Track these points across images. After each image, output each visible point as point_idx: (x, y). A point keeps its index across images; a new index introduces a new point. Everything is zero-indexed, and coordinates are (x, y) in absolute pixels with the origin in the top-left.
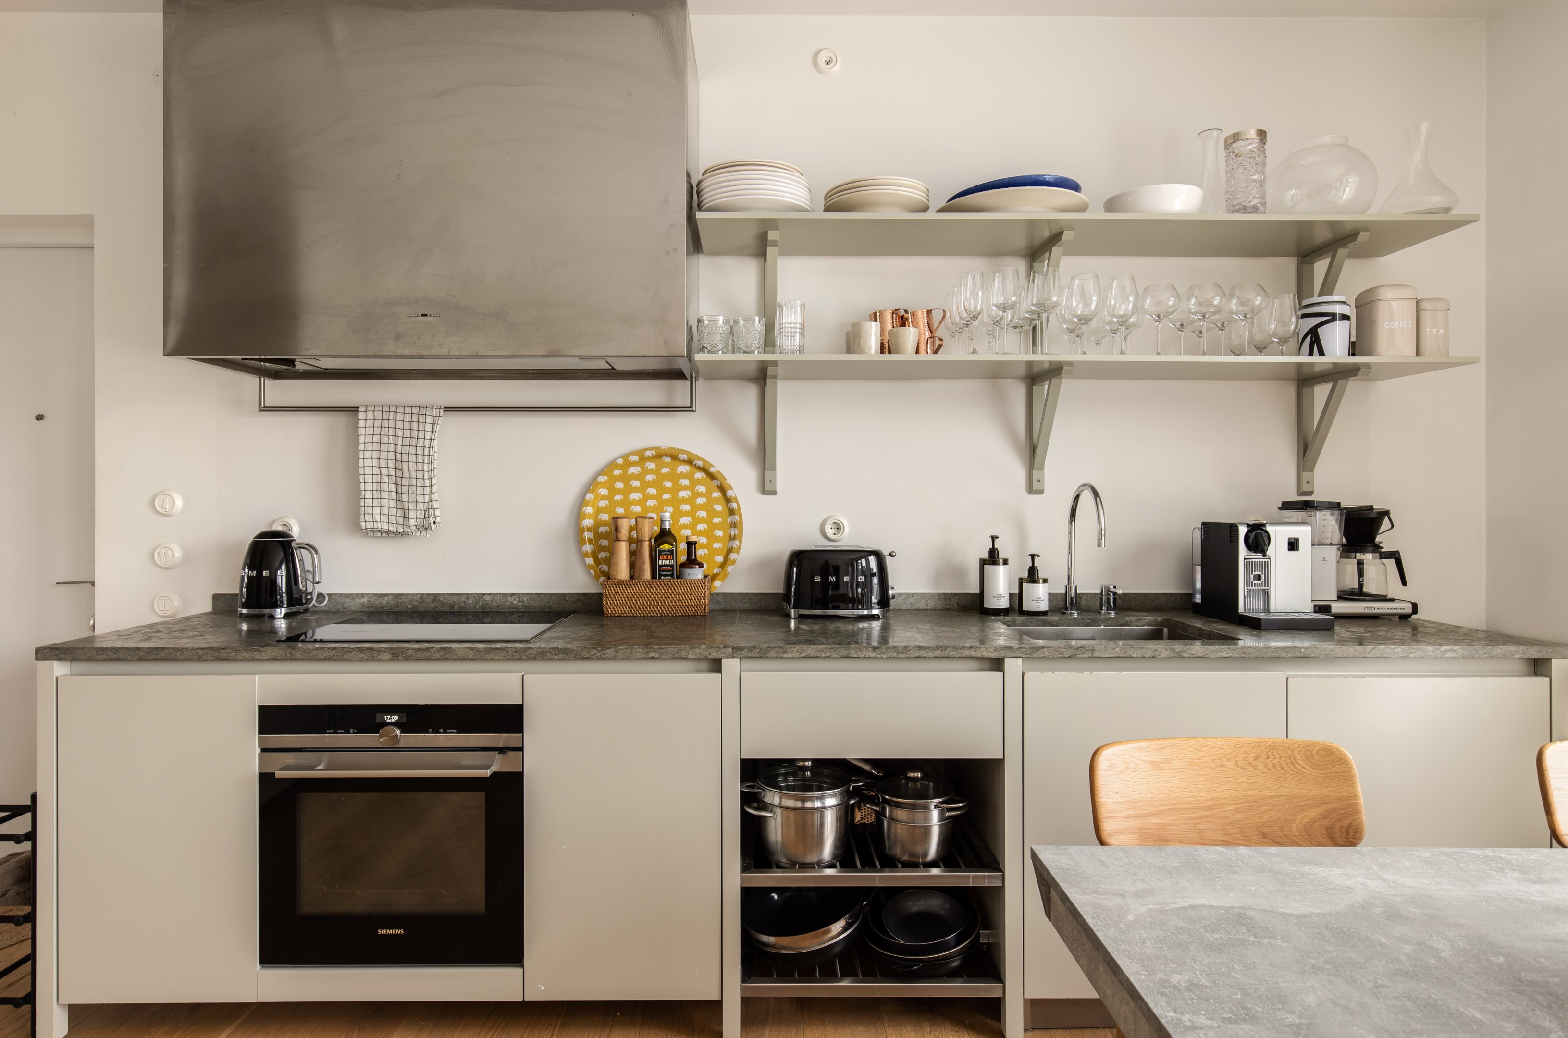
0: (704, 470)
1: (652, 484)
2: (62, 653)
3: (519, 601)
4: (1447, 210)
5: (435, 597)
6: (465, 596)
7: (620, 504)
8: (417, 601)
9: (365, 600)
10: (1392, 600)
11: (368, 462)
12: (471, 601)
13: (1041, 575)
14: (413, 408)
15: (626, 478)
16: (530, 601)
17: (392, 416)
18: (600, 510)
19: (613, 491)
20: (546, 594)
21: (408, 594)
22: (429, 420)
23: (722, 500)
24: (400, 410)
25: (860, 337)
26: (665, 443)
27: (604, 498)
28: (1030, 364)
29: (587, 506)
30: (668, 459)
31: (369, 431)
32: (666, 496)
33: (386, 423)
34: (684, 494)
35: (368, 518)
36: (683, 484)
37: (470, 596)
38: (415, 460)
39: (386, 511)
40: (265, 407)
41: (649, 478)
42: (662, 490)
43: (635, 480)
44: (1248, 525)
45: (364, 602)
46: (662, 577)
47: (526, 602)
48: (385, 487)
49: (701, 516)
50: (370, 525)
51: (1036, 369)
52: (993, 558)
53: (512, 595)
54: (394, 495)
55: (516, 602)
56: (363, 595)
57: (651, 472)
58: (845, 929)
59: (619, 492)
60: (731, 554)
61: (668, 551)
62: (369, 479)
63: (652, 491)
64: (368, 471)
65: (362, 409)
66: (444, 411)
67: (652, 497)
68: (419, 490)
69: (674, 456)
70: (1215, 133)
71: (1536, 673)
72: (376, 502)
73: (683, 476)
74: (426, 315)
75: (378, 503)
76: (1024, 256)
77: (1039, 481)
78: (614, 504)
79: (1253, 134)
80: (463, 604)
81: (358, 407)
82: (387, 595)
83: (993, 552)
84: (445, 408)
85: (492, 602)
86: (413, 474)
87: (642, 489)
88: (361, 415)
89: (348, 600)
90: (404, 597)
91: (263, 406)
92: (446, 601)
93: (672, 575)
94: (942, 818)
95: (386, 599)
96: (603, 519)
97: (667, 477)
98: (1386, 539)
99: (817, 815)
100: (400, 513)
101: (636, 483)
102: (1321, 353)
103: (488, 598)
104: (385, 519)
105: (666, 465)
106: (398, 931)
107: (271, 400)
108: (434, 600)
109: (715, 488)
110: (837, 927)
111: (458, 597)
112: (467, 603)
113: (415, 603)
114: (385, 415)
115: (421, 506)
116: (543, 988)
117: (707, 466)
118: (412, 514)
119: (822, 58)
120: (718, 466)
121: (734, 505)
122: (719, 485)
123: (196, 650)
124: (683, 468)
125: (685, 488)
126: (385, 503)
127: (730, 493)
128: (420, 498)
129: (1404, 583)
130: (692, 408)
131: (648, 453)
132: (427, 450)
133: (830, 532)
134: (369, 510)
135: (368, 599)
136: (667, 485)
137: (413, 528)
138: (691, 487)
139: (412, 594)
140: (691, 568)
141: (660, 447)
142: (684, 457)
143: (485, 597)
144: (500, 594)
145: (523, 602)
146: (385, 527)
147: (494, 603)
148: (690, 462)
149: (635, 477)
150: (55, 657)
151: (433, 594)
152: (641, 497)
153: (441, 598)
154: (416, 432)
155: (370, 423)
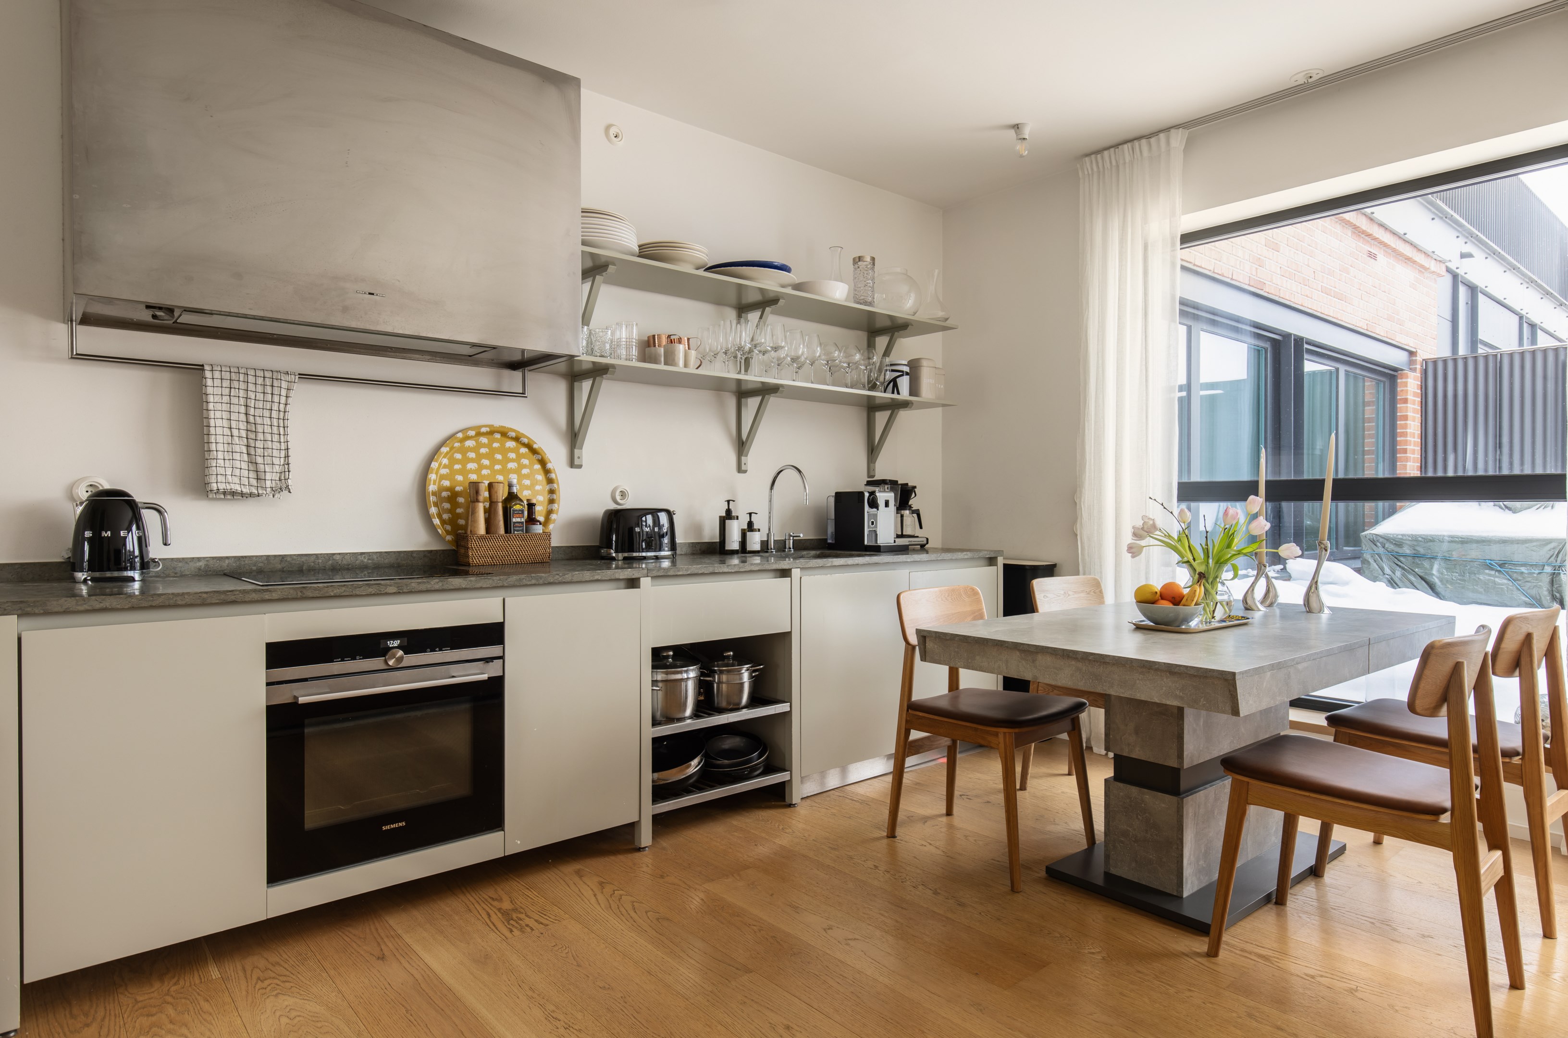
0: (529, 446)
1: (485, 456)
3: (368, 559)
4: (947, 319)
5: (283, 557)
6: (315, 556)
7: (460, 472)
8: (262, 562)
9: (202, 564)
10: (917, 537)
11: (219, 423)
12: (320, 561)
13: (755, 527)
14: (266, 372)
15: (464, 451)
16: (379, 559)
17: (242, 377)
18: (443, 477)
19: (453, 461)
20: (394, 552)
21: (253, 556)
22: (284, 385)
23: (541, 472)
24: (251, 372)
25: (675, 355)
26: (498, 422)
27: (445, 467)
28: (739, 382)
29: (432, 473)
30: (498, 436)
31: (218, 391)
32: (497, 467)
33: (235, 384)
34: (511, 465)
35: (220, 478)
36: (511, 457)
37: (319, 556)
38: (269, 424)
39: (237, 472)
40: (77, 354)
41: (483, 451)
42: (494, 462)
43: (471, 452)
44: (869, 492)
45: (201, 566)
46: (516, 532)
47: (376, 559)
48: (237, 448)
49: (526, 484)
50: (222, 487)
51: (744, 387)
52: (729, 515)
53: (362, 554)
54: (245, 457)
55: (366, 560)
56: (199, 559)
57: (484, 446)
58: (699, 764)
59: (458, 462)
60: (552, 515)
61: (520, 510)
62: (220, 439)
63: (486, 462)
64: (219, 431)
65: (207, 367)
66: (299, 377)
67: (486, 467)
68: (276, 453)
69: (504, 433)
70: (840, 249)
71: (990, 565)
72: (227, 463)
73: (511, 450)
74: (373, 294)
75: (230, 465)
76: (735, 308)
77: (745, 464)
78: (453, 472)
79: (868, 259)
80: (313, 564)
81: (203, 366)
82: (227, 558)
83: (729, 511)
84: (299, 374)
85: (342, 560)
86: (269, 437)
87: (477, 460)
88: (208, 374)
89: (180, 564)
90: (247, 559)
91: (75, 353)
92: (294, 562)
93: (522, 530)
94: (751, 677)
95: (227, 561)
96: (445, 485)
97: (497, 451)
98: (914, 502)
99: (683, 684)
100: (252, 475)
101: (472, 455)
102: (898, 393)
103: (338, 557)
104: (237, 480)
105: (497, 441)
106: (400, 824)
107: (82, 347)
108: (281, 561)
109: (536, 461)
110: (695, 762)
111: (307, 558)
112: (317, 563)
113: (261, 565)
114: (234, 376)
115: (277, 468)
116: (519, 842)
117: (531, 443)
118: (268, 476)
119: (613, 131)
120: (539, 443)
121: (553, 476)
122: (540, 459)
123: (200, 595)
124: (511, 444)
125: (512, 460)
126: (237, 464)
127: (549, 466)
128: (276, 461)
129: (921, 527)
130: (525, 394)
131: (484, 430)
132: (282, 414)
133: (618, 498)
134: (221, 471)
135: (206, 563)
136: (498, 458)
137: (269, 490)
138: (517, 460)
139: (257, 556)
140: (534, 524)
141: (493, 425)
142: (513, 434)
143: (334, 557)
144: (350, 553)
145: (373, 560)
146: (237, 488)
147: (345, 562)
148: (517, 439)
149: (470, 449)
151: (280, 555)
152: (477, 466)
153: (289, 559)
154: (270, 396)
155: (217, 382)
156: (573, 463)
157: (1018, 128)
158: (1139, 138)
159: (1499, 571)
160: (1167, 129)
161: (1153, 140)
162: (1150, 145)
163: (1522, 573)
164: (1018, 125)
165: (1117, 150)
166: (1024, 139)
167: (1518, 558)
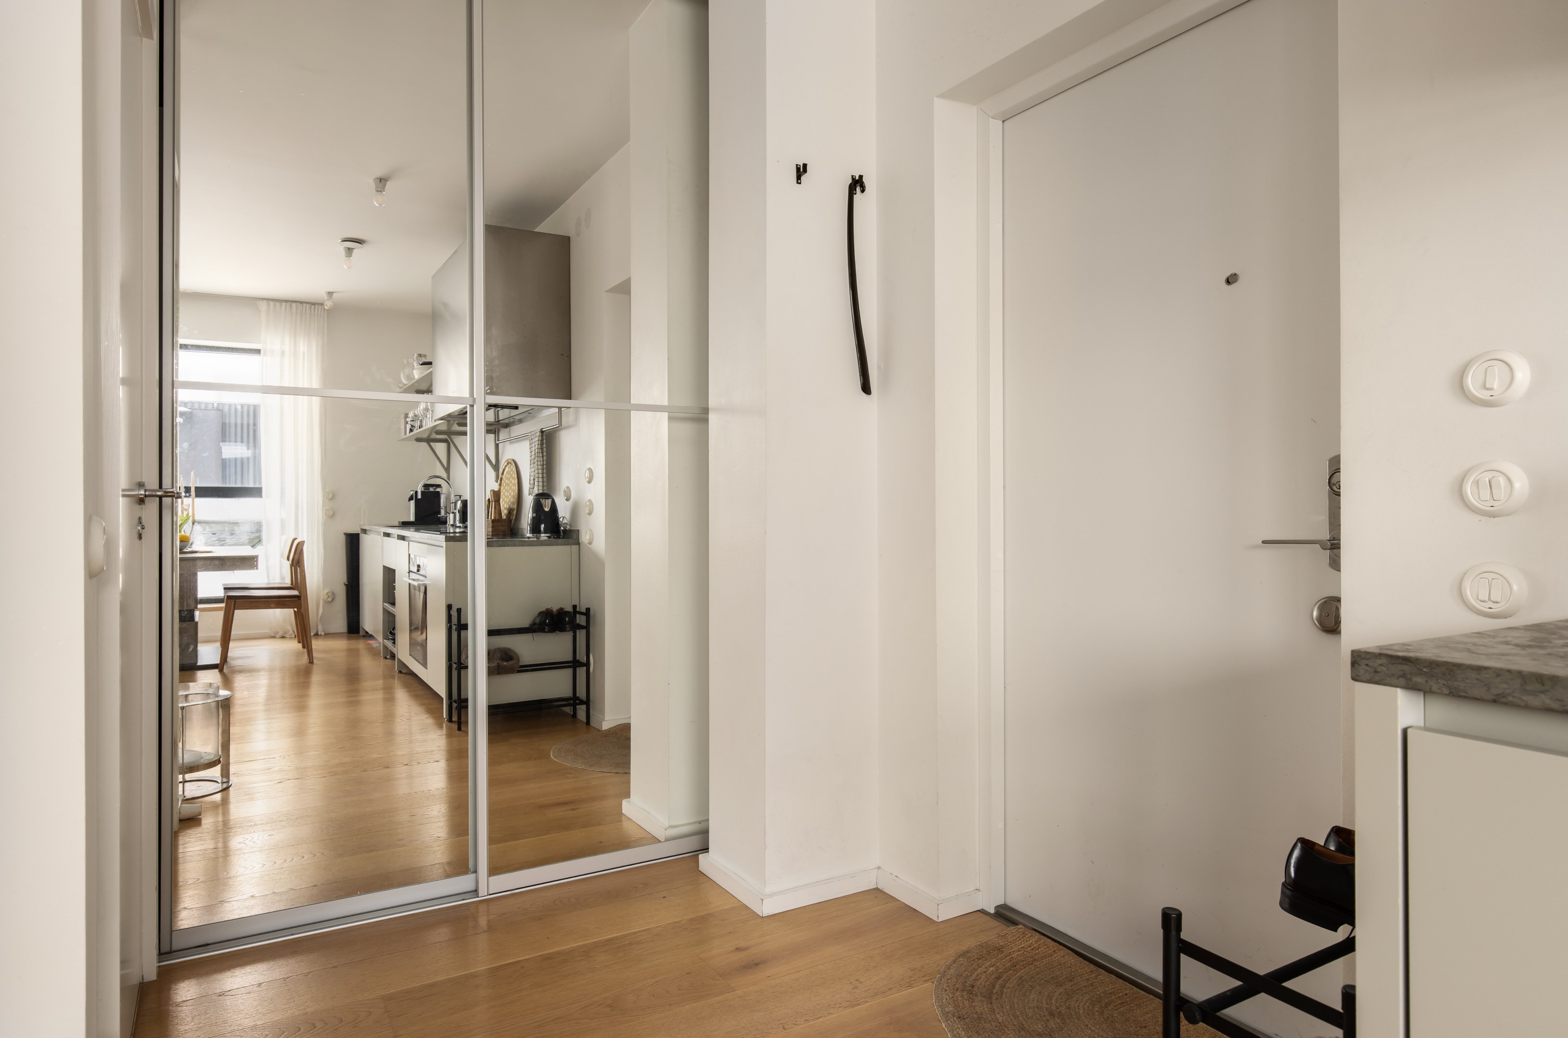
2: (1420, 673)
150: (1402, 681)
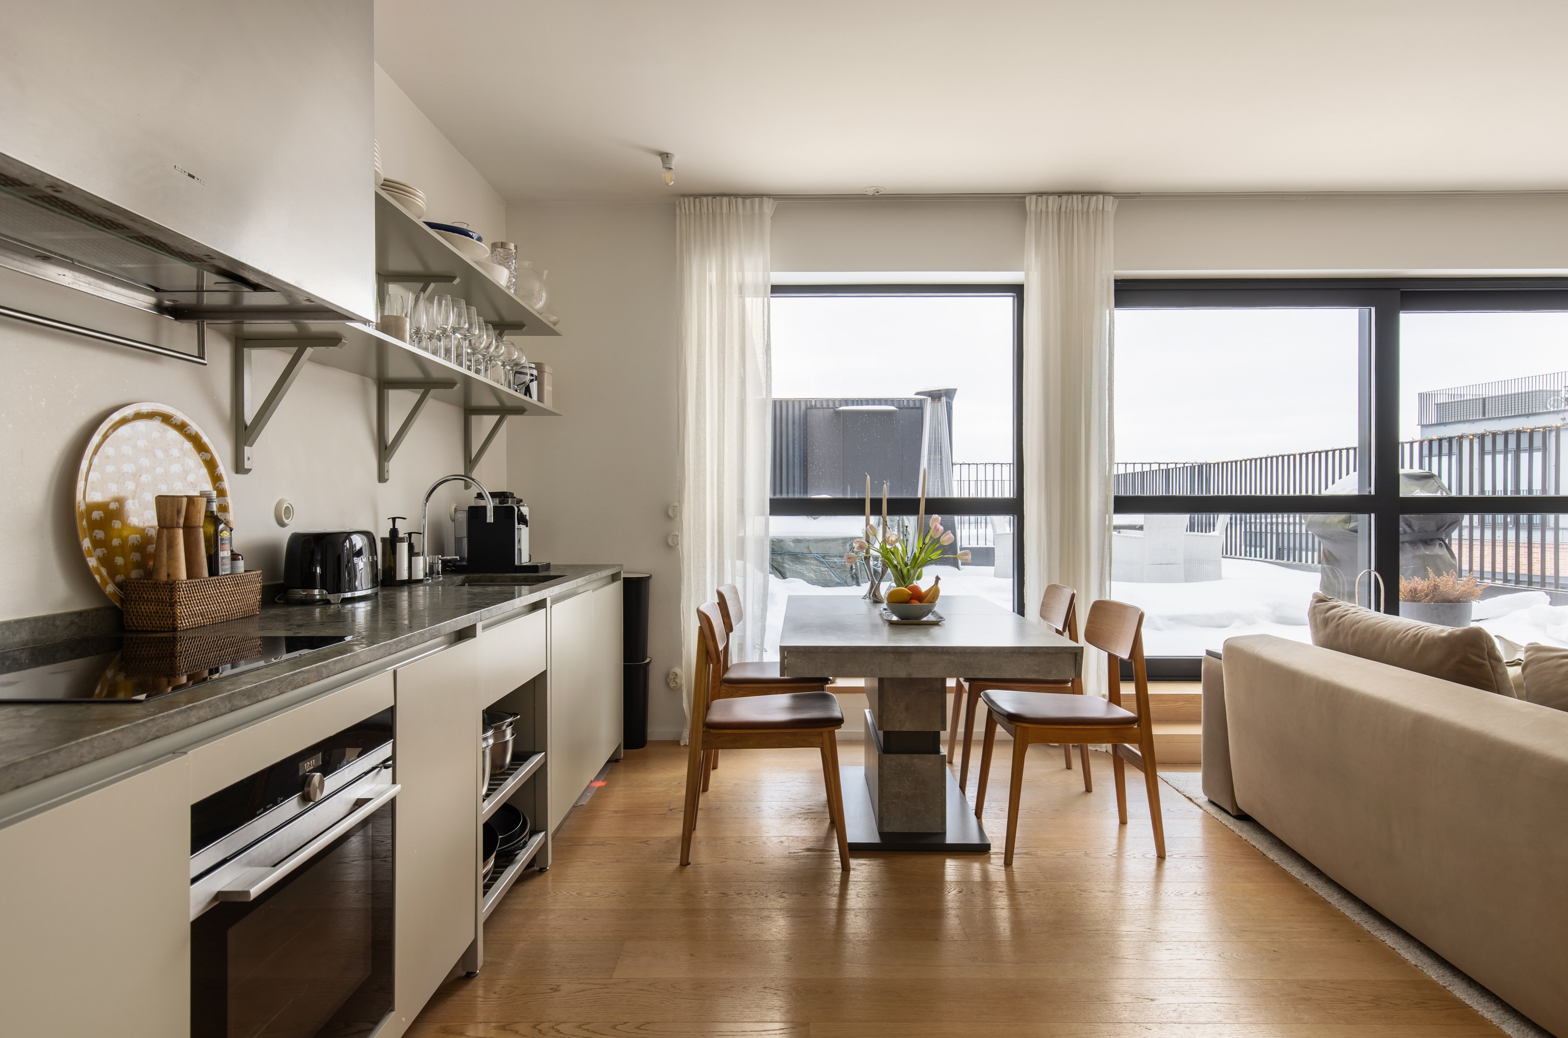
52: (394, 537)
74: (193, 177)
77: (386, 473)
79: (512, 247)
83: (394, 532)
117: (199, 434)
121: (224, 485)
127: (219, 470)
130: (203, 359)
133: (283, 516)
140: (238, 560)
156: (239, 467)
157: (667, 157)
158: (736, 196)
159: (822, 562)
160: (761, 196)
161: (748, 201)
162: (744, 203)
163: (835, 562)
164: (667, 154)
165: (714, 199)
166: (670, 168)
167: (833, 551)
